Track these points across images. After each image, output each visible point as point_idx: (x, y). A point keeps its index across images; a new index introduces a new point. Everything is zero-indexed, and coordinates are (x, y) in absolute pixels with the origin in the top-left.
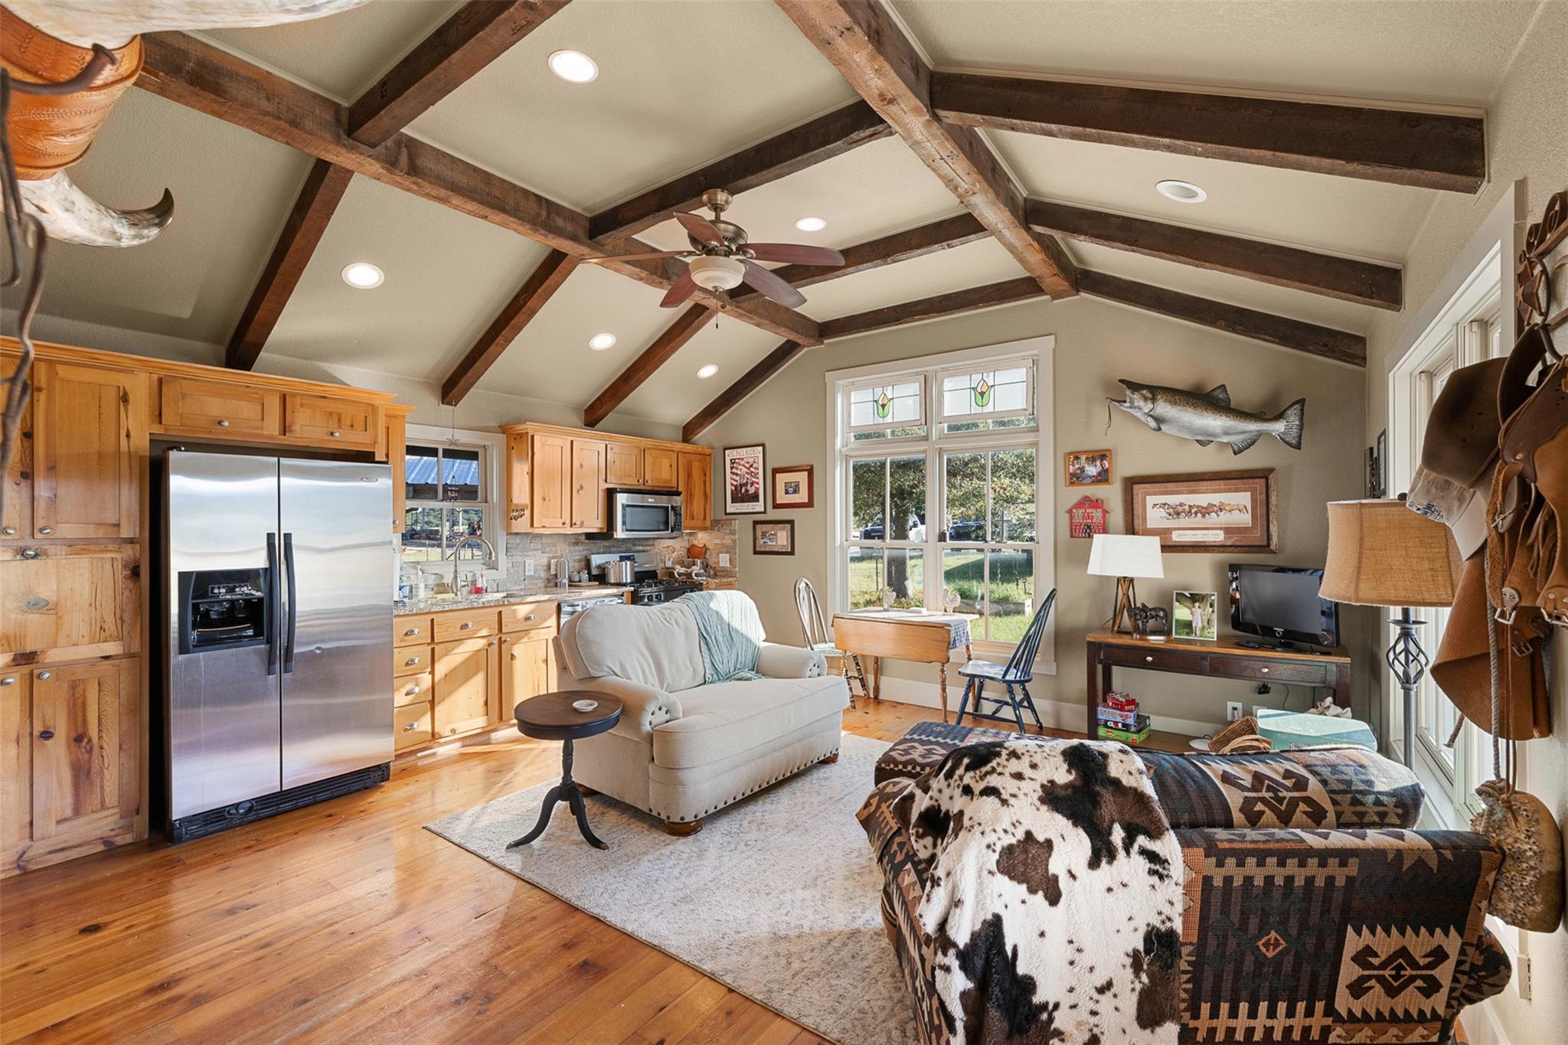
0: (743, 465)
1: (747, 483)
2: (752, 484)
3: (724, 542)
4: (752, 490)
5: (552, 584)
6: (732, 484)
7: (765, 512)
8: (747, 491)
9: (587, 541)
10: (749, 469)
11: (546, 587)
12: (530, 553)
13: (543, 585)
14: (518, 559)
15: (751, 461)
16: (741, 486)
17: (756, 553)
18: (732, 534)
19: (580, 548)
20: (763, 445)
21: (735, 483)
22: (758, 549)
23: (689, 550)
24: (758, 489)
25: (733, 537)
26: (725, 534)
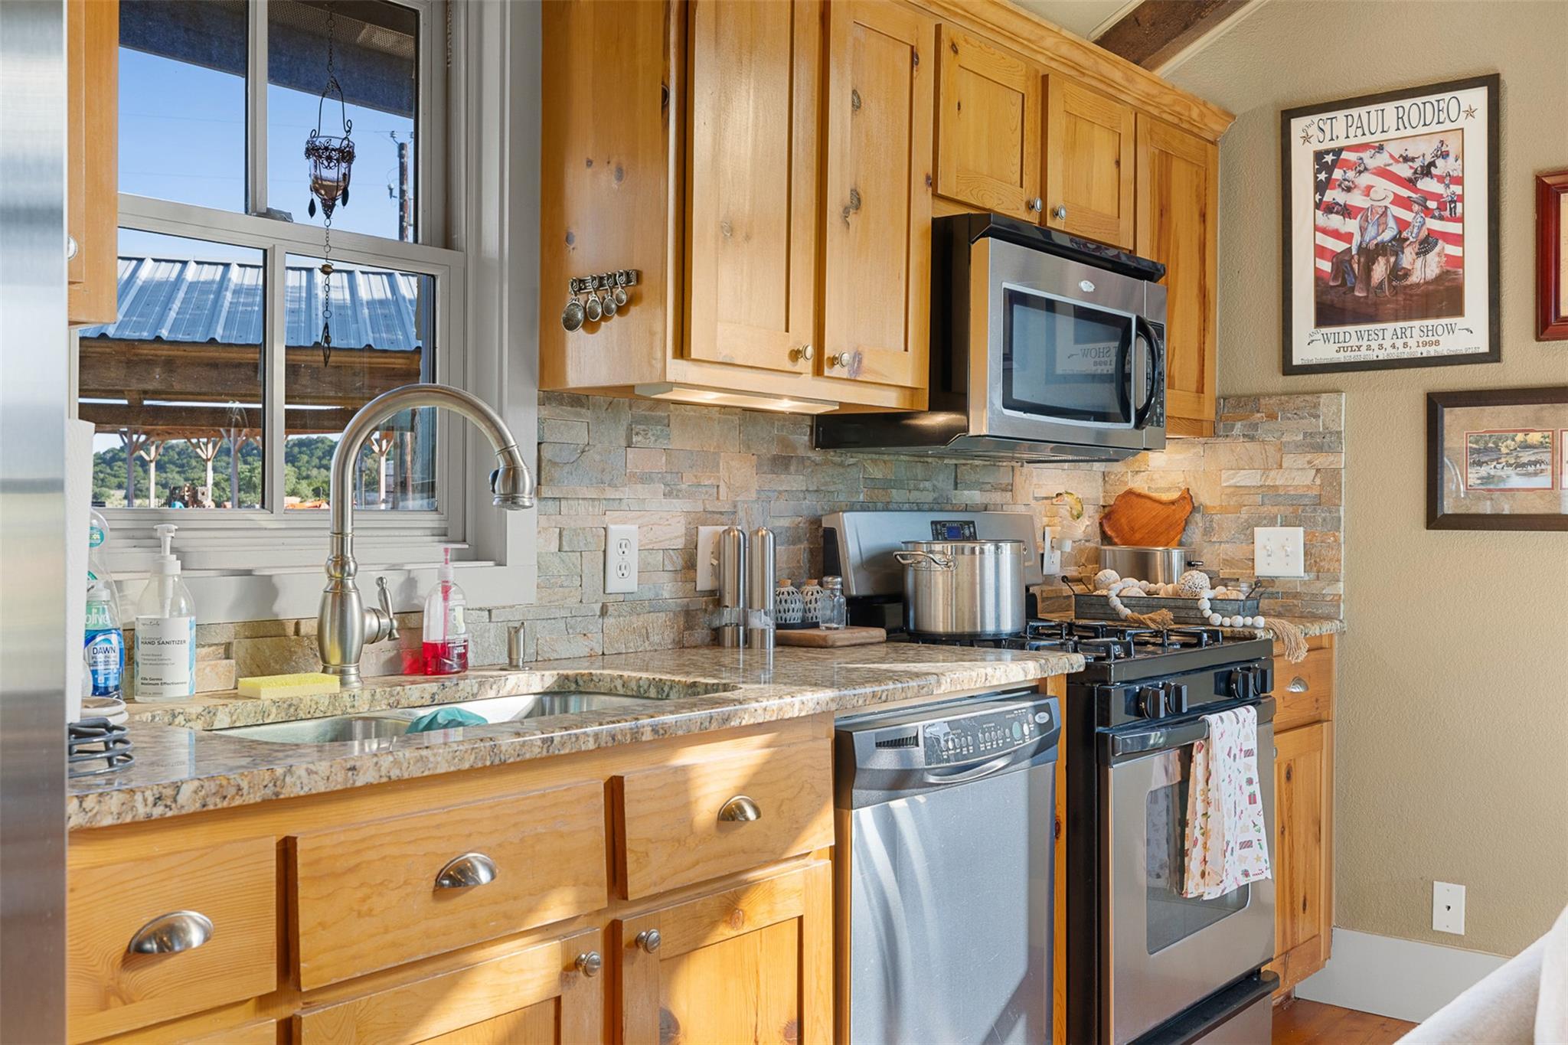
0: (1384, 173)
1: (1399, 241)
2: (1426, 244)
3: (1278, 479)
4: (1424, 269)
5: (701, 634)
6: (1320, 252)
7: (1494, 354)
8: (1397, 273)
9: (817, 455)
10: (1410, 183)
11: (680, 645)
12: (625, 493)
13: (669, 636)
14: (579, 514)
15: (1424, 150)
16: (1370, 255)
17: (1435, 519)
18: (1319, 448)
19: (794, 481)
20: (1492, 83)
21: (1339, 246)
22: (1449, 506)
23: (1108, 515)
24: (1459, 262)
25: (1322, 460)
26: (1282, 449)
